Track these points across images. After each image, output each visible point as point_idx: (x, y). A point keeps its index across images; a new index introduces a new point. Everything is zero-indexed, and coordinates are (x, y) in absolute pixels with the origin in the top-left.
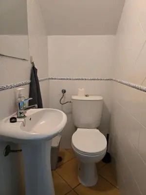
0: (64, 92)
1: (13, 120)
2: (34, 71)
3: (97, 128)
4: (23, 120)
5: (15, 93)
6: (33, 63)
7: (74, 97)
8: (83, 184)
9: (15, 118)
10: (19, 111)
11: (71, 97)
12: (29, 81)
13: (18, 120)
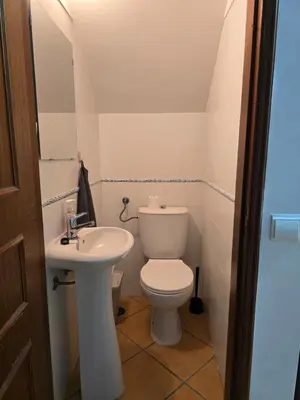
0: (126, 201)
1: (65, 241)
2: (84, 172)
3: (180, 259)
4: (75, 241)
5: (62, 206)
6: (82, 162)
7: (142, 210)
8: (158, 342)
9: (67, 239)
10: (70, 231)
11: (138, 209)
12: (77, 188)
13: (70, 241)
